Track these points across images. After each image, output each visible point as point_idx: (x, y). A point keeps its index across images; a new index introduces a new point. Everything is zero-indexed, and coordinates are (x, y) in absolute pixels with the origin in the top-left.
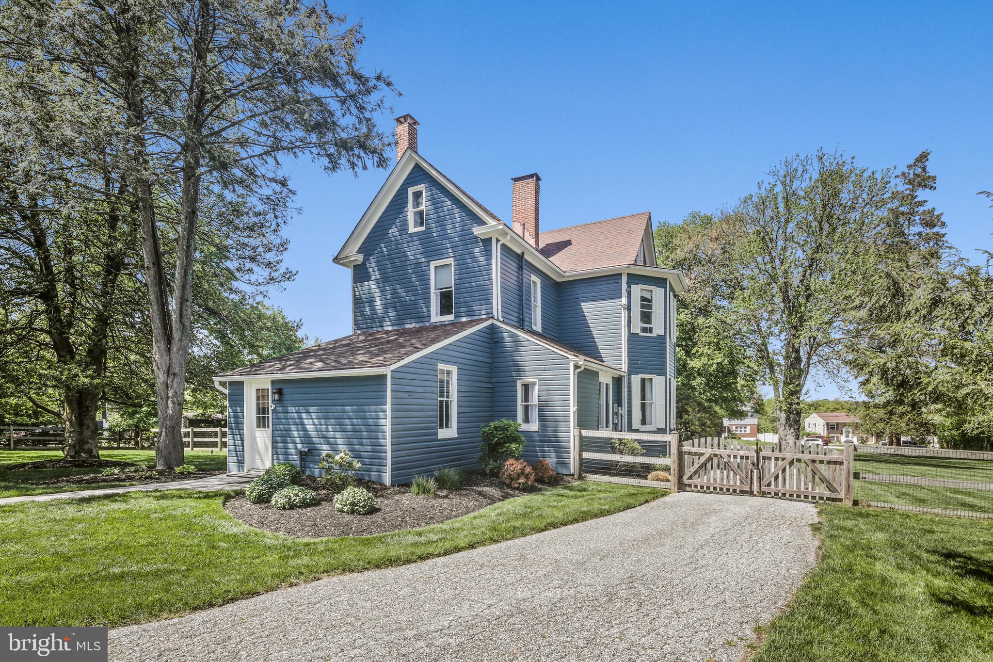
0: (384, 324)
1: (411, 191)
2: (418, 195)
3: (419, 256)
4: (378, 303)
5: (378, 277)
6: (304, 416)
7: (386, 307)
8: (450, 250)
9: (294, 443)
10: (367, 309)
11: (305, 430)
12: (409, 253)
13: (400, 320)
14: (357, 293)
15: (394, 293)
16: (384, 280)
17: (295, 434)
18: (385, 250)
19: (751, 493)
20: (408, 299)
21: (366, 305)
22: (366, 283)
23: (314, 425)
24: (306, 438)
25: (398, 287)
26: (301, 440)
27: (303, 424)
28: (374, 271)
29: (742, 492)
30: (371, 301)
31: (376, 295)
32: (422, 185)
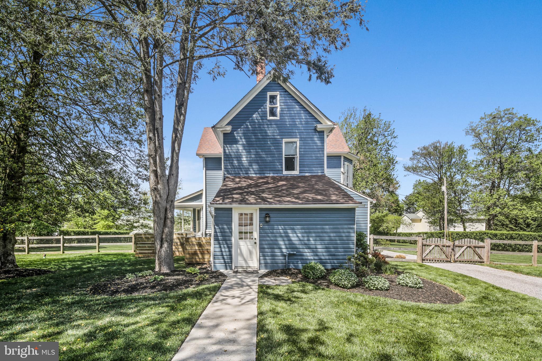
0: (249, 172)
1: (269, 94)
2: (273, 98)
3: (276, 134)
4: (244, 159)
5: (245, 143)
6: (289, 231)
7: (250, 163)
8: (298, 134)
9: (280, 248)
10: (235, 162)
11: (290, 240)
12: (268, 132)
13: (261, 171)
14: (227, 151)
15: (257, 154)
16: (249, 146)
17: (281, 243)
18: (250, 127)
19: (450, 262)
20: (268, 159)
21: (234, 159)
22: (235, 146)
23: (298, 237)
24: (291, 245)
25: (260, 151)
26: (286, 247)
27: (288, 236)
28: (241, 139)
29: (447, 261)
30: (239, 158)
31: (243, 154)
32: (278, 92)
